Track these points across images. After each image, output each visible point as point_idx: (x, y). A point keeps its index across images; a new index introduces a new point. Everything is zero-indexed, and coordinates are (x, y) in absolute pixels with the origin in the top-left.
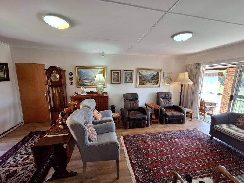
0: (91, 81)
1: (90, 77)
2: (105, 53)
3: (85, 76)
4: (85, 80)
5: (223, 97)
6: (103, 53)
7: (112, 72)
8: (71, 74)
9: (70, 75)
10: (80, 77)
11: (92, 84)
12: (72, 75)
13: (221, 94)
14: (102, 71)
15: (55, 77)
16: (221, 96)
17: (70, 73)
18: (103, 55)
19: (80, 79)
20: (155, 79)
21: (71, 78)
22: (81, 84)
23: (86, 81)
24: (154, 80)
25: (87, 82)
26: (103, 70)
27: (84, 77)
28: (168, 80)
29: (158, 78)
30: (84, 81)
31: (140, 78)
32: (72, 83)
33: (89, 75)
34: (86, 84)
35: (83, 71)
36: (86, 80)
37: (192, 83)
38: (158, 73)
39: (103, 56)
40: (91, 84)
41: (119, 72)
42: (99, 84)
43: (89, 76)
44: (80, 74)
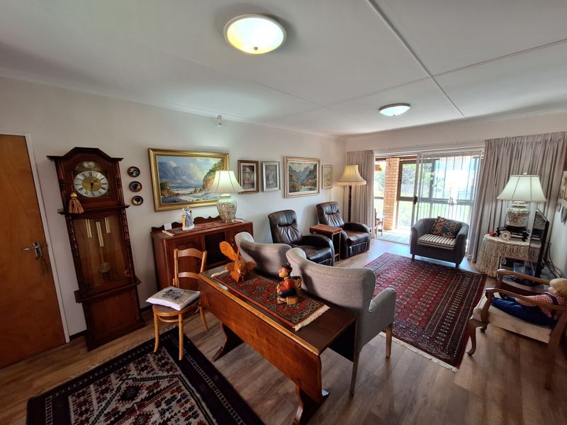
0: (195, 191)
1: (191, 179)
2: (224, 117)
3: (177, 177)
4: (177, 187)
5: (385, 202)
6: (220, 117)
7: (242, 164)
8: (134, 172)
9: (130, 174)
10: (164, 180)
11: (197, 197)
12: (138, 174)
13: (382, 198)
14: (219, 163)
15: (92, 184)
16: (382, 201)
17: (129, 169)
18: (219, 121)
19: (163, 187)
20: (311, 179)
21: (136, 186)
22: (168, 200)
23: (180, 192)
24: (310, 181)
25: (185, 194)
26: (223, 161)
27: (175, 179)
28: (328, 180)
29: (315, 177)
30: (177, 192)
31: (291, 176)
32: (139, 199)
33: (189, 175)
34: (181, 200)
35: (173, 162)
36: (180, 187)
37: (365, 183)
38: (315, 166)
39: (220, 124)
40: (194, 197)
41: (255, 165)
42: (224, 195)
43: (190, 177)
44: (163, 170)
